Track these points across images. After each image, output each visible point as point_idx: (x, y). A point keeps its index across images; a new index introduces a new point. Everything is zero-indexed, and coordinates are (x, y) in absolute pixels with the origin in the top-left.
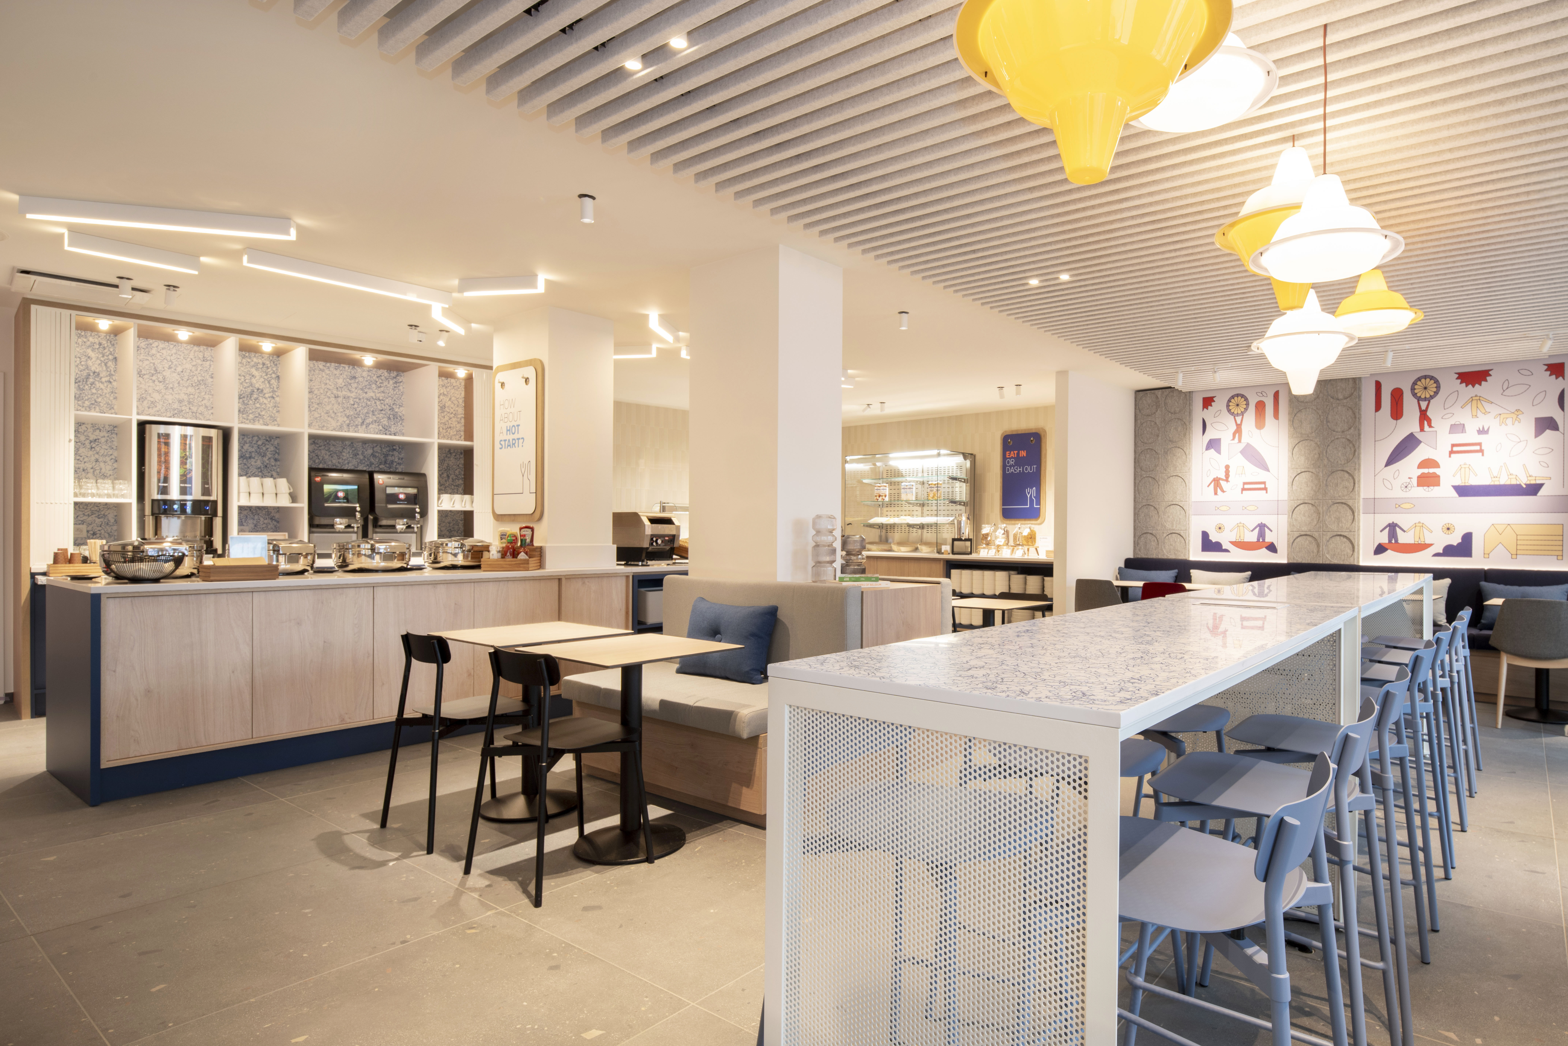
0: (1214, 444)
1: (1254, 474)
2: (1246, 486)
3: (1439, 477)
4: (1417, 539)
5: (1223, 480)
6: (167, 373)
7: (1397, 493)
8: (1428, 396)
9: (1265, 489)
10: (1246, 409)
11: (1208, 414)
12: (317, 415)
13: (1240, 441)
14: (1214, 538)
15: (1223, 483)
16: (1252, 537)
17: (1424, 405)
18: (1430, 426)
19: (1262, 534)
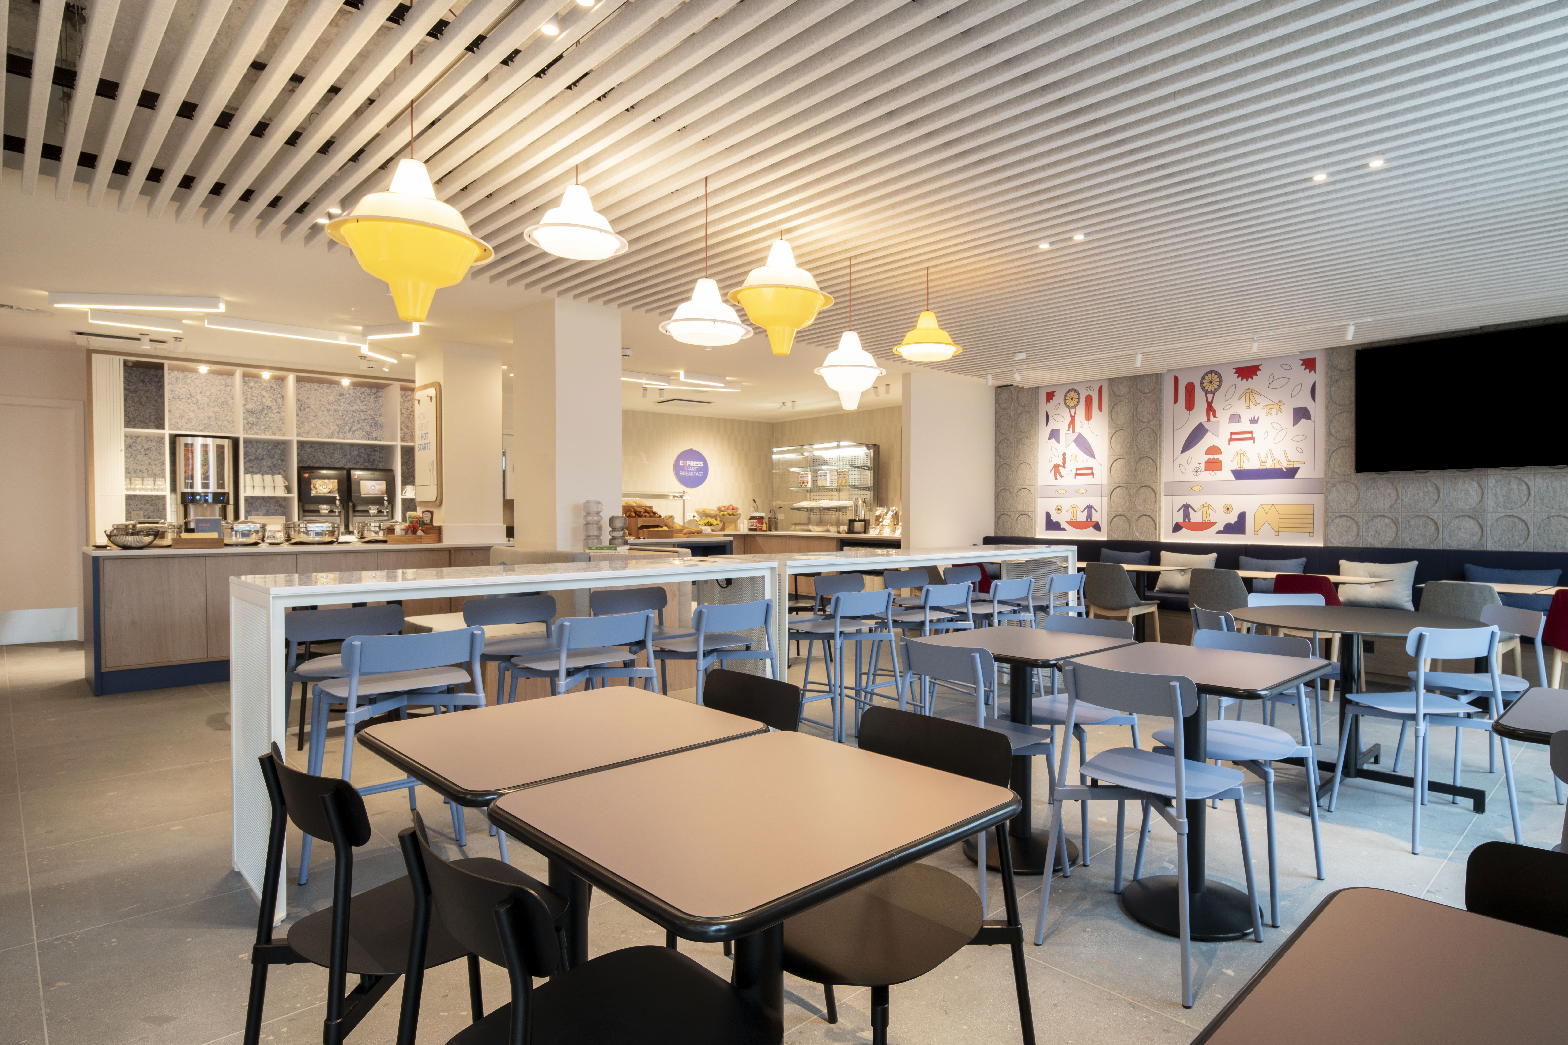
0: (1054, 434)
1: (1084, 460)
2: (1079, 472)
3: (1221, 462)
4: (1204, 519)
5: (1061, 466)
6: (199, 397)
7: (1190, 477)
8: (1213, 389)
9: (1092, 474)
10: (1078, 403)
11: (1050, 407)
12: (313, 425)
13: (1073, 432)
14: (1055, 518)
15: (1061, 469)
16: (1082, 517)
17: (1210, 397)
18: (1215, 416)
19: (1090, 515)
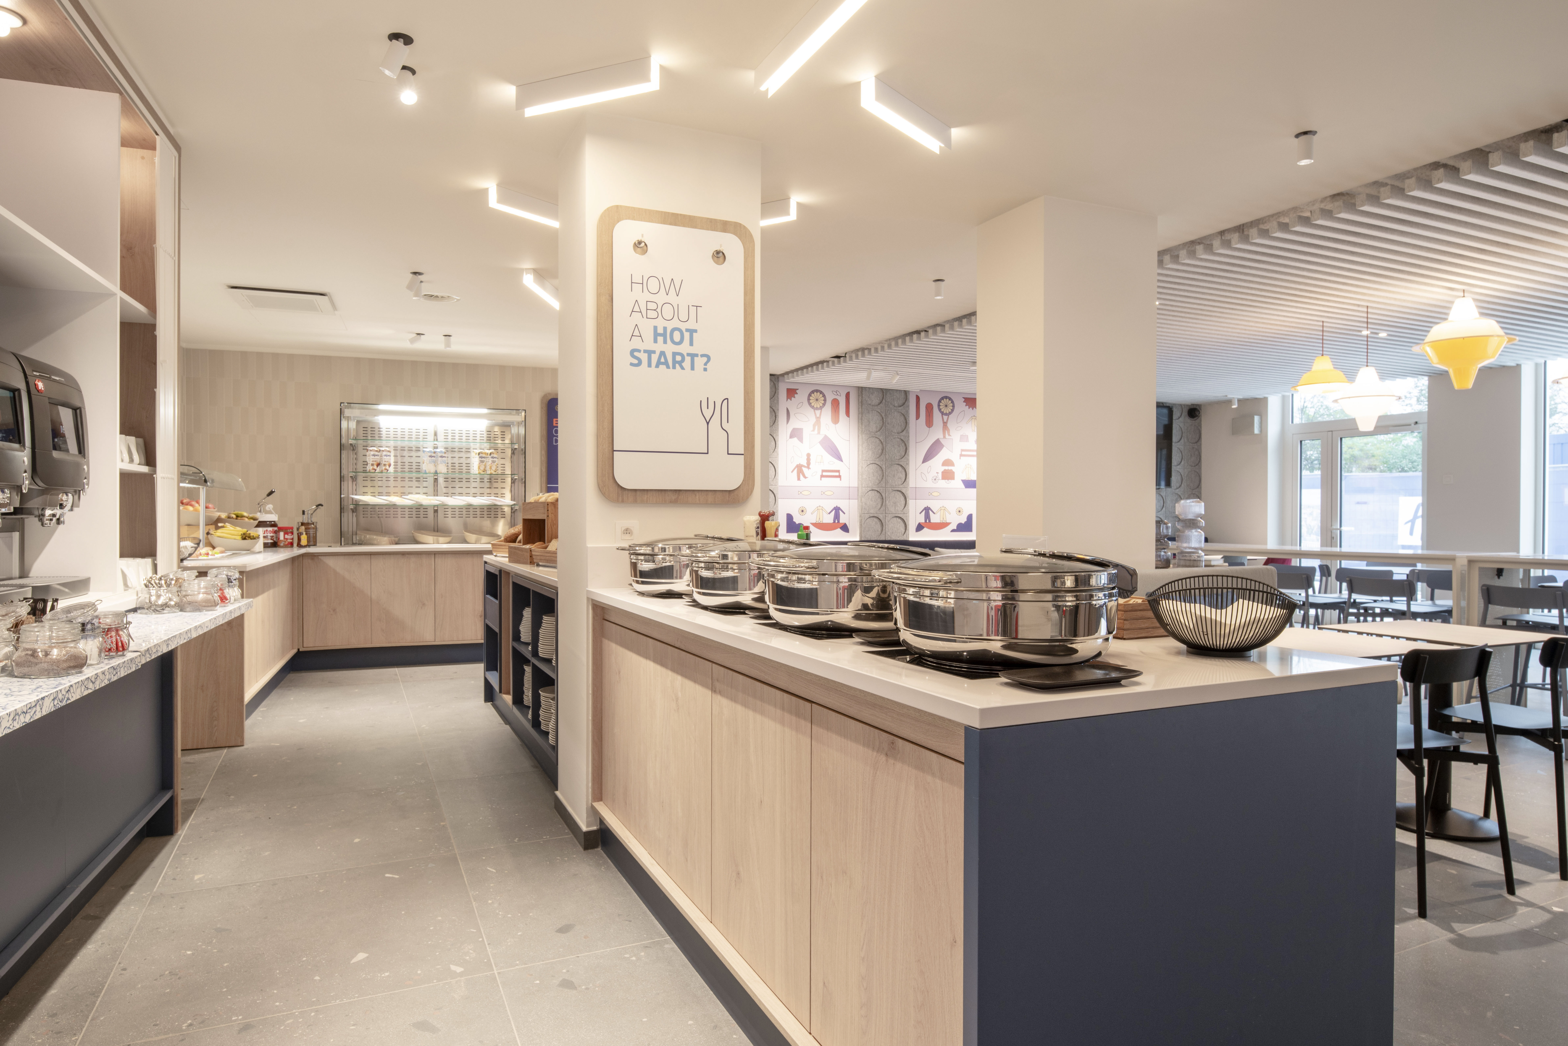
0: (796, 434)
1: (831, 463)
2: (825, 474)
3: (954, 473)
4: (942, 520)
5: (804, 466)
7: (929, 484)
8: (948, 412)
9: (839, 476)
10: (824, 404)
11: (792, 404)
13: (819, 433)
14: (797, 520)
15: (805, 470)
16: (829, 519)
17: (945, 417)
18: (949, 435)
19: (837, 517)
